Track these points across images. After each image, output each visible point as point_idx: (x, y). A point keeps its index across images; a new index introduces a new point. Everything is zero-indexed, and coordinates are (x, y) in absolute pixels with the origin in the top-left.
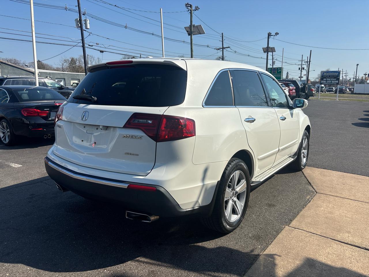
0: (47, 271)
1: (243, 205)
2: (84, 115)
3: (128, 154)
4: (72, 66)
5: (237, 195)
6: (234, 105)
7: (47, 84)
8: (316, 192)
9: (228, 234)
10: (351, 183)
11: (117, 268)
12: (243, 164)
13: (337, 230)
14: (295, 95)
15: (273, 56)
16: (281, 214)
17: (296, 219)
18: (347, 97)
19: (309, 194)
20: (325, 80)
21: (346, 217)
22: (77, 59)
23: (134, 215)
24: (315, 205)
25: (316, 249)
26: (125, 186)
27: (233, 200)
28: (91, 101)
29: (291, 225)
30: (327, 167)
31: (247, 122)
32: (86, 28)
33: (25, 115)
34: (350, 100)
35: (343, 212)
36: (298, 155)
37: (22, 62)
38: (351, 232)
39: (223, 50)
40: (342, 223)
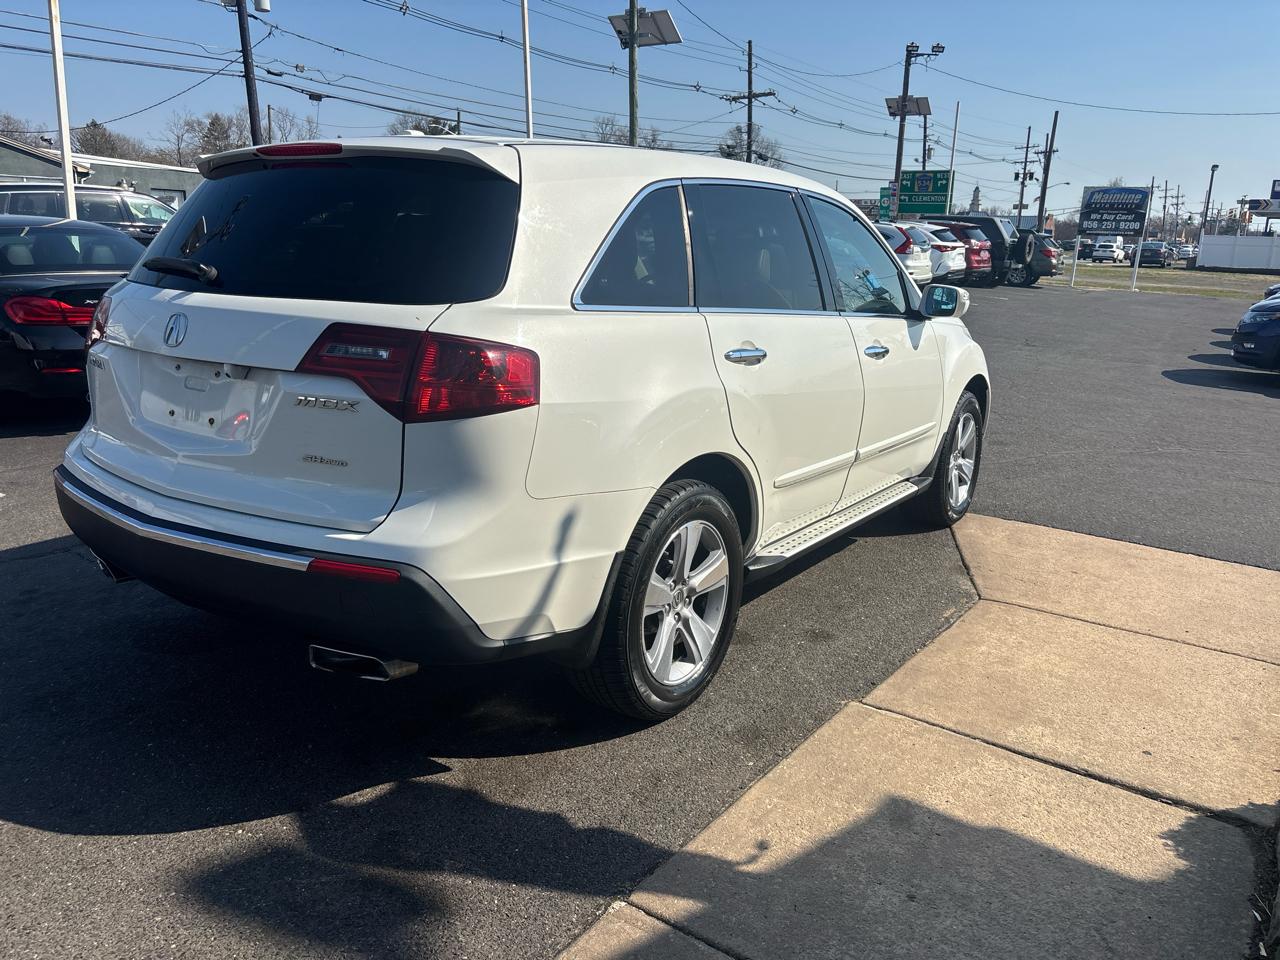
0: (51, 831)
1: (713, 631)
2: (172, 328)
3: (312, 459)
4: (216, 145)
5: (693, 599)
6: (692, 303)
7: (134, 211)
8: (979, 595)
9: (659, 722)
10: (1101, 568)
11: (278, 824)
12: (715, 501)
13: (1012, 713)
14: (987, 268)
15: (925, 128)
16: (846, 664)
17: (890, 680)
18: (1168, 281)
19: (954, 602)
20: (1096, 220)
21: (1051, 676)
22: (230, 121)
23: (338, 659)
24: (964, 637)
25: (927, 771)
26: (301, 563)
27: (678, 614)
28: (198, 280)
29: (868, 699)
30: (1037, 517)
31: (735, 362)
32: (259, 8)
33: (19, 321)
34: (1179, 290)
35: (1046, 660)
36: (937, 473)
37: (33, 126)
38: (1053, 722)
39: (750, 102)
40: (1034, 694)
